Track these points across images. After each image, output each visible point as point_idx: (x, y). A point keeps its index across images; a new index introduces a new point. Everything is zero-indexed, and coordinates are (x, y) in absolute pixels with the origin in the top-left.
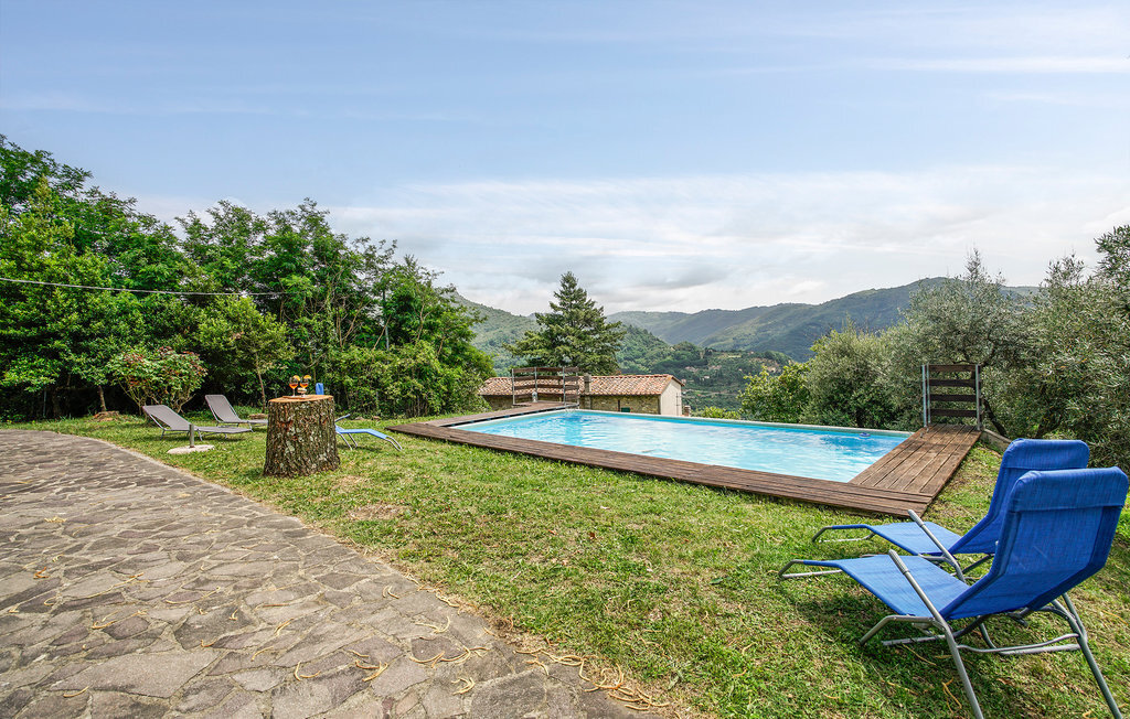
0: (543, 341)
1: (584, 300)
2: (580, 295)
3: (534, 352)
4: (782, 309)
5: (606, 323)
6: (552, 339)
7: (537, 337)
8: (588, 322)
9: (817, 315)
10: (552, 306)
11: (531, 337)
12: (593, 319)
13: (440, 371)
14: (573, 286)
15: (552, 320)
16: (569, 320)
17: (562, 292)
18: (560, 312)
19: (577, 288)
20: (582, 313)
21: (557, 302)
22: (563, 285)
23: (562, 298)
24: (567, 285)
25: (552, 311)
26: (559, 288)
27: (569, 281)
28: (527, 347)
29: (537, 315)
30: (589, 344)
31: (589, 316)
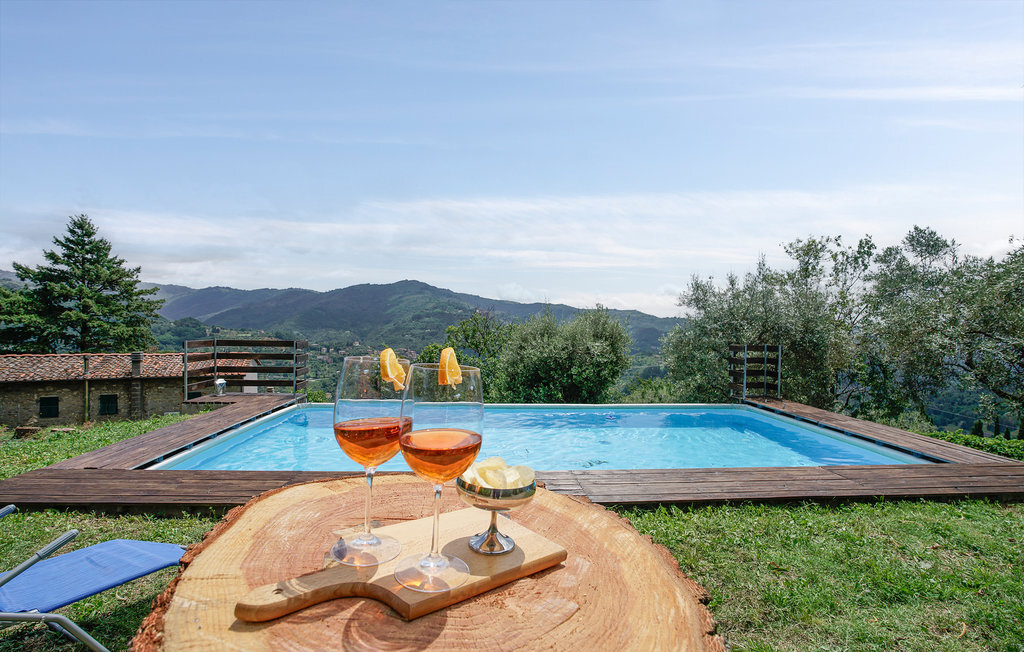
0: (31, 304)
1: (106, 255)
2: (101, 249)
3: (15, 318)
4: (292, 293)
5: (138, 288)
6: (47, 302)
7: (21, 298)
8: (111, 284)
9: (323, 301)
10: (52, 256)
12: (119, 281)
14: (89, 234)
15: (44, 276)
16: (82, 278)
17: (67, 239)
18: (64, 268)
19: (96, 238)
20: (104, 272)
21: (59, 252)
22: (72, 232)
23: (69, 248)
24: (79, 231)
25: (47, 264)
26: (64, 235)
27: (82, 227)
29: (17, 267)
30: (113, 312)
31: (115, 277)
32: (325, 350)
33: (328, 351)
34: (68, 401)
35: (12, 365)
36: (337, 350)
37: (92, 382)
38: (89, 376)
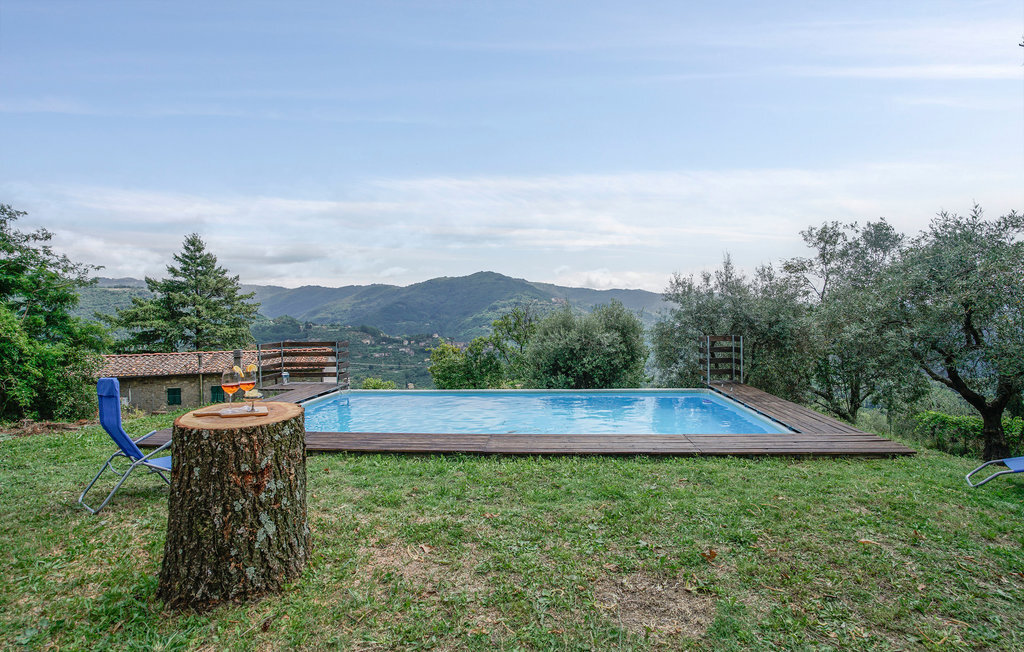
0: (159, 311)
1: (213, 266)
2: (208, 261)
3: (148, 323)
4: (375, 289)
5: (239, 293)
6: (170, 308)
7: (152, 306)
8: (217, 291)
9: (404, 295)
10: (172, 270)
11: (142, 305)
12: (224, 289)
13: (27, 349)
14: (200, 250)
15: (170, 287)
16: (195, 287)
17: (184, 255)
18: (182, 279)
19: (205, 252)
20: (212, 281)
21: (178, 266)
22: (187, 248)
23: (185, 263)
24: (192, 248)
25: (170, 277)
26: (181, 251)
27: (194, 244)
28: (136, 317)
29: (148, 281)
30: (219, 316)
31: (220, 285)
32: (406, 343)
33: (410, 343)
34: (188, 390)
35: (147, 363)
36: (418, 342)
37: (205, 375)
38: (202, 371)
